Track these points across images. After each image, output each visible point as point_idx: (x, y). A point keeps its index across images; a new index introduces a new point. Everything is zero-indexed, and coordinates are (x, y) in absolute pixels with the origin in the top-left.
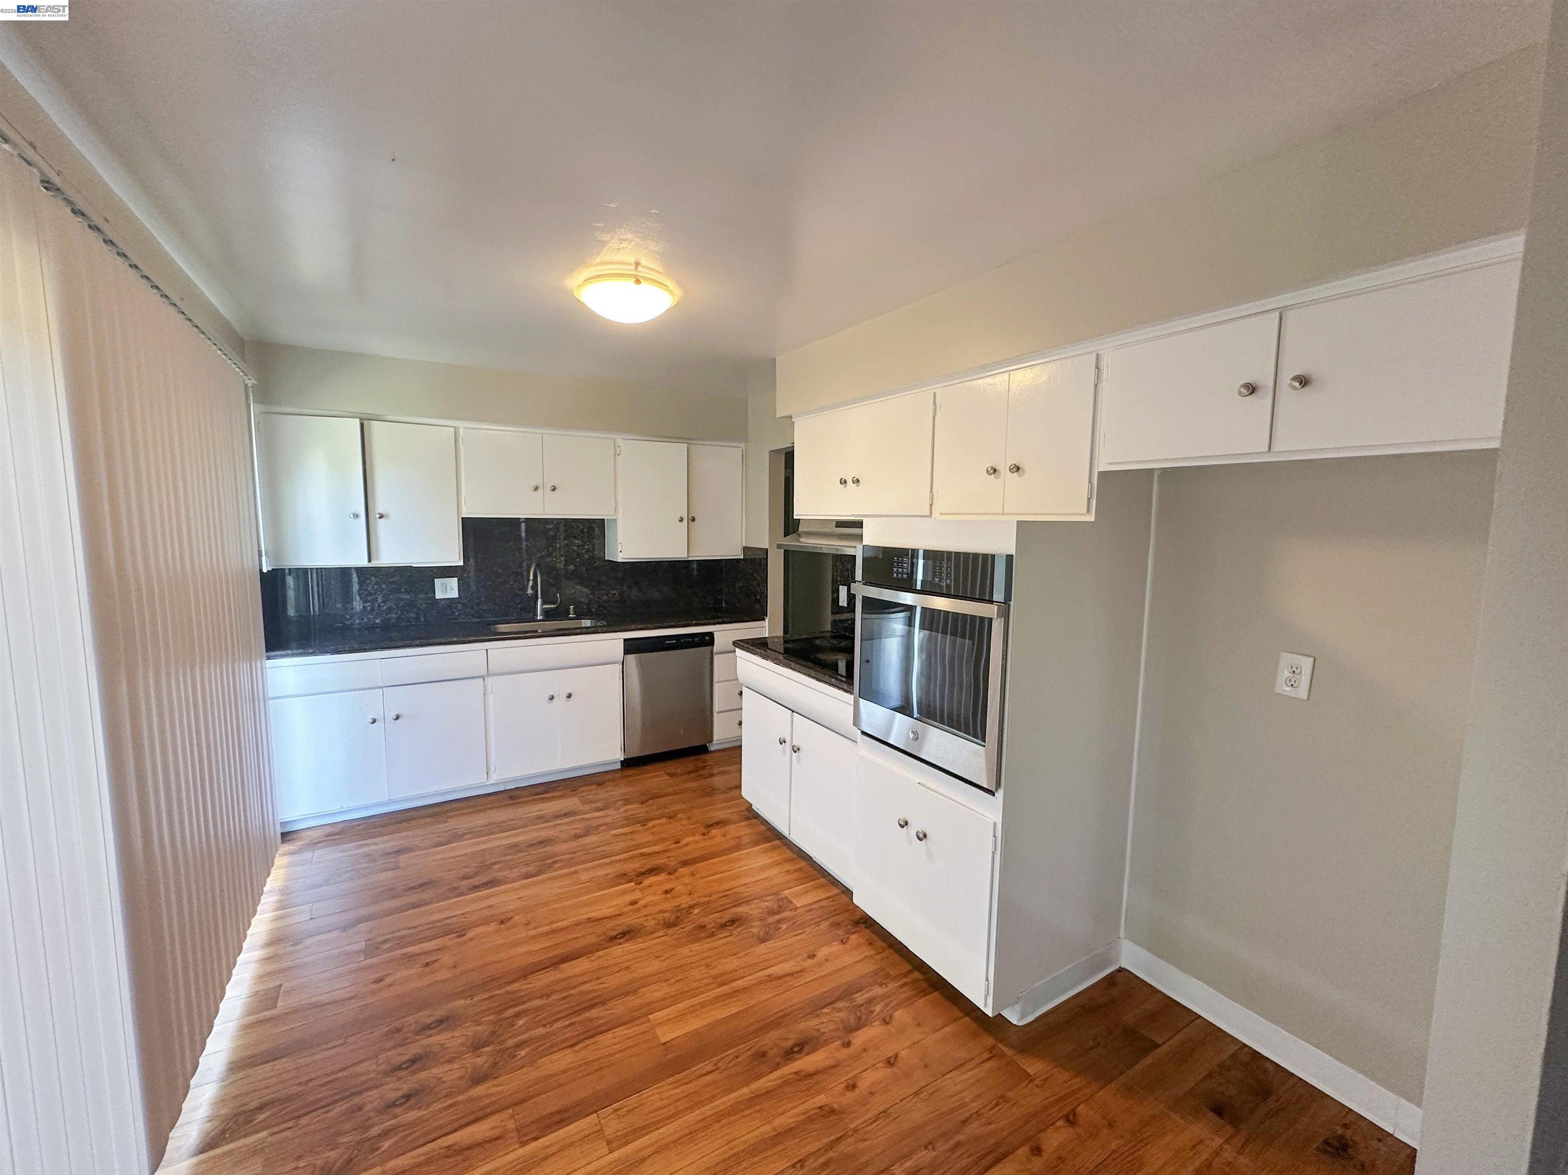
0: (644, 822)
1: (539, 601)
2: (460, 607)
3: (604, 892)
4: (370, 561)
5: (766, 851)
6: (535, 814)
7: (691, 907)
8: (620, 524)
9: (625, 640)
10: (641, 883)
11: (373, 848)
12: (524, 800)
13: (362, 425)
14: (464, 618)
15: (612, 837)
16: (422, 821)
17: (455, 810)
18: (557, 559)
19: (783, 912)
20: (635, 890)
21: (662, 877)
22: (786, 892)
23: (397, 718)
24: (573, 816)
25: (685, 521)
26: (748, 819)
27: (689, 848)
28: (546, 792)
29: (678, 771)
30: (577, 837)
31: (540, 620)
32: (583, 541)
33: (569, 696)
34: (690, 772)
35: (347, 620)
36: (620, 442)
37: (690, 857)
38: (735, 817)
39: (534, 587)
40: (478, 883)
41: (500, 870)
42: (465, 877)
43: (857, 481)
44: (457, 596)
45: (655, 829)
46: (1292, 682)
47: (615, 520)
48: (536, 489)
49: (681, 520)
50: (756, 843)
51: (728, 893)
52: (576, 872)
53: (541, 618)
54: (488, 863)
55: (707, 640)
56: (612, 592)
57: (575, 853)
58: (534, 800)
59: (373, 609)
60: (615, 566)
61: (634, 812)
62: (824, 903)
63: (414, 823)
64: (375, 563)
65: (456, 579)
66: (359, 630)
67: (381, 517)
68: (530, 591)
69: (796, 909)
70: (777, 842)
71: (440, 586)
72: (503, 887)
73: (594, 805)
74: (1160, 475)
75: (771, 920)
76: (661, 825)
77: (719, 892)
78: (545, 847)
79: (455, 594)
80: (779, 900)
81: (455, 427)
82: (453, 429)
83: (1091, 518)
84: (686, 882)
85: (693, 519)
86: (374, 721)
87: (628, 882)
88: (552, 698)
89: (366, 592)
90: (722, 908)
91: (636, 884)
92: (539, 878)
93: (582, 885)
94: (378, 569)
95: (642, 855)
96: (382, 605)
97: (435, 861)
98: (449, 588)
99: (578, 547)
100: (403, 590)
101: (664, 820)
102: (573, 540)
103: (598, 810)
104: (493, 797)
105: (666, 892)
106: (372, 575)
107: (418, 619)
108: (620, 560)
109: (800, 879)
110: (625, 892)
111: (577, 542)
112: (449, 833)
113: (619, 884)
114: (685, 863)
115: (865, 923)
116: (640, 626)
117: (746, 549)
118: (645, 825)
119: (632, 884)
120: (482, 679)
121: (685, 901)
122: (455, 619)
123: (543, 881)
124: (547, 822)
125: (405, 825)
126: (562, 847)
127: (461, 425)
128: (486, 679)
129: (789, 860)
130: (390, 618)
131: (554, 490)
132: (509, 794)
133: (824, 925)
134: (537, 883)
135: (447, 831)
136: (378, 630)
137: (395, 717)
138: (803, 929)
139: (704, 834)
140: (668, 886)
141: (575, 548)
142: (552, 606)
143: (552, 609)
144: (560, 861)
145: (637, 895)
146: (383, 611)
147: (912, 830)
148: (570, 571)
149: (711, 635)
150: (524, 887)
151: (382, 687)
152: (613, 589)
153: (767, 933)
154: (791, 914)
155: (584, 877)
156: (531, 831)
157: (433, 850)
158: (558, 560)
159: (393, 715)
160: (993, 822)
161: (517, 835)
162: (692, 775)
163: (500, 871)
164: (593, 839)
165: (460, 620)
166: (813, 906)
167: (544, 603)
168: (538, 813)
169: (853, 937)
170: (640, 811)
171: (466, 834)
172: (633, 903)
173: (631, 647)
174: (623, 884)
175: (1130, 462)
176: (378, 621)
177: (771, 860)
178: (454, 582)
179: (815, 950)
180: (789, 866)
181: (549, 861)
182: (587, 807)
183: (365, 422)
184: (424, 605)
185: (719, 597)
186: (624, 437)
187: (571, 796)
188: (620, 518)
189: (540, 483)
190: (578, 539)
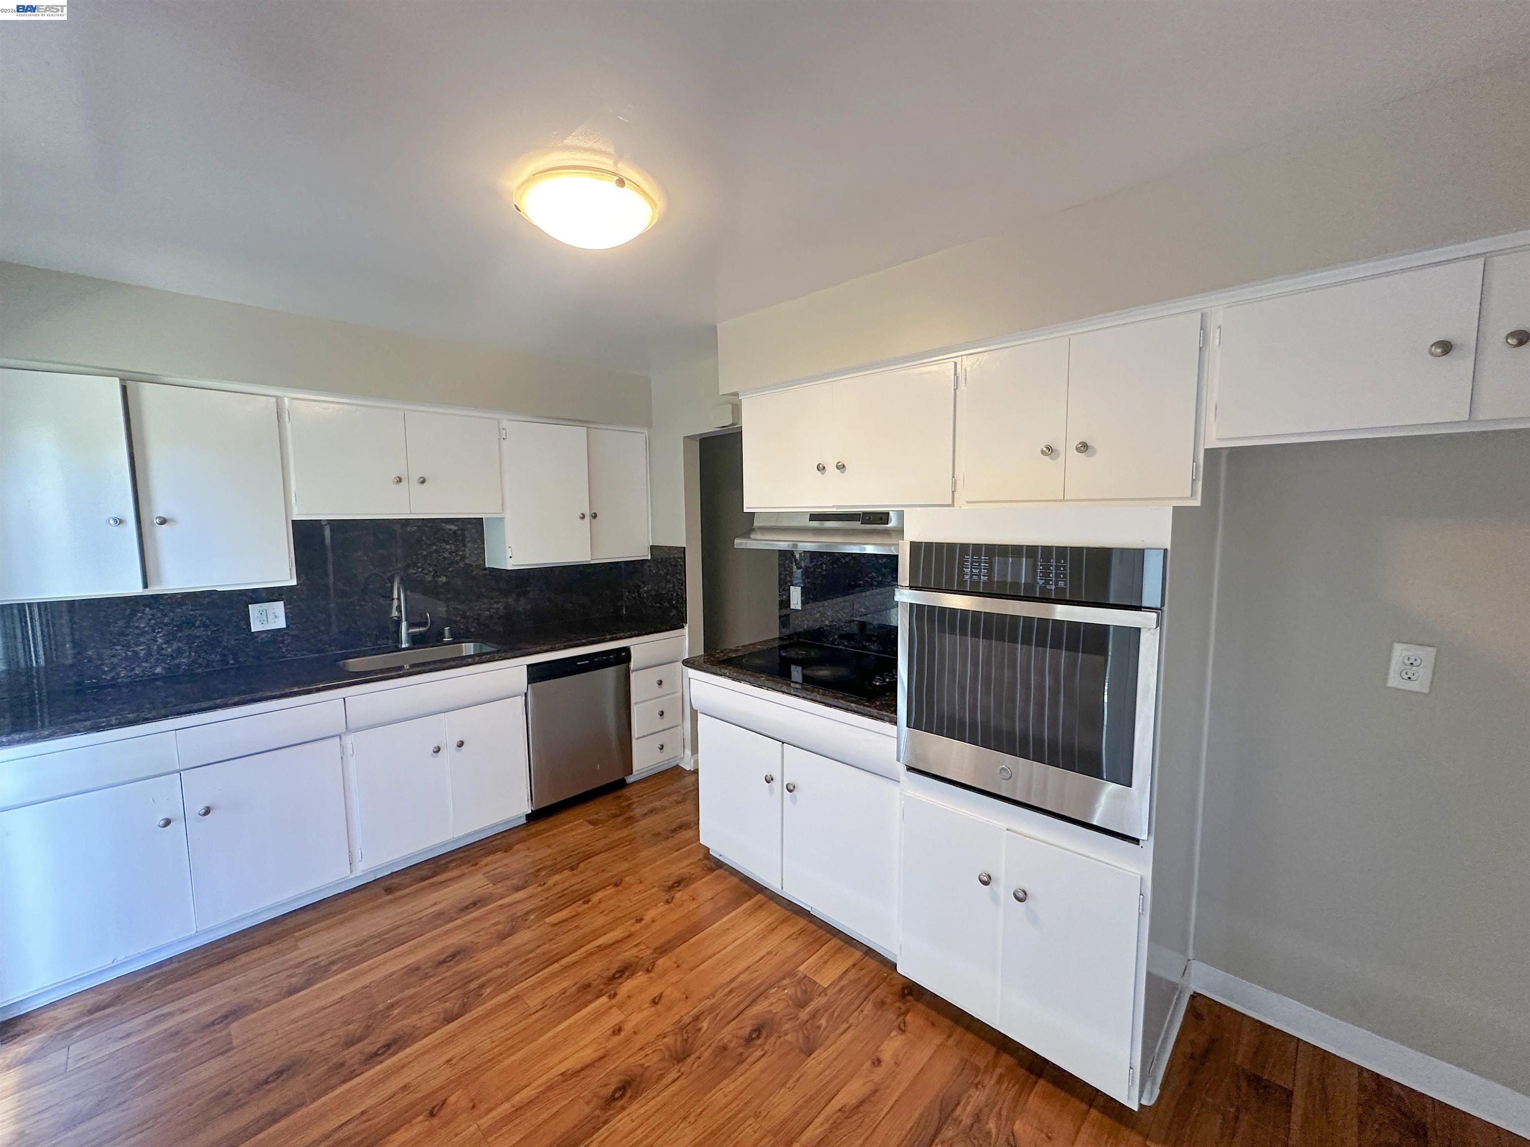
0: (585, 898)
1: (404, 625)
2: (288, 640)
3: (571, 1020)
4: (146, 586)
5: (751, 913)
6: (430, 911)
7: (696, 1019)
8: (508, 525)
9: (528, 666)
10: (615, 995)
11: (180, 1018)
12: (407, 891)
13: (124, 390)
14: (296, 655)
15: (550, 929)
16: (255, 954)
17: (305, 925)
18: (423, 569)
19: (812, 1000)
20: (610, 1008)
21: (640, 979)
22: (801, 968)
23: (207, 811)
24: (483, 906)
25: (587, 518)
26: (711, 870)
27: (655, 927)
28: (435, 874)
29: (602, 816)
30: (503, 937)
31: (405, 649)
32: (456, 546)
33: (461, 744)
34: (615, 816)
35: (105, 673)
36: (505, 423)
37: (664, 939)
38: (696, 871)
39: (399, 608)
40: (373, 1049)
41: (402, 1016)
42: (351, 1042)
43: (841, 467)
44: (285, 626)
45: (603, 906)
46: (1410, 675)
47: (502, 519)
48: (400, 480)
49: (583, 517)
50: (735, 903)
51: (733, 985)
52: (516, 998)
53: (407, 645)
54: (381, 1007)
55: (622, 657)
56: (495, 606)
57: (507, 964)
58: (422, 889)
59: (149, 654)
60: (498, 574)
61: (567, 885)
62: (851, 976)
63: (244, 959)
64: (152, 590)
65: (282, 603)
66: (127, 685)
67: (163, 522)
68: (395, 613)
69: (825, 990)
70: (759, 897)
71: (257, 614)
72: (416, 1046)
73: (509, 883)
74: (1228, 455)
75: (804, 1015)
76: (611, 897)
77: (723, 986)
78: (459, 962)
79: (281, 623)
80: (799, 982)
81: (277, 397)
82: (273, 400)
83: (1197, 503)
84: (674, 980)
85: (595, 516)
86: (168, 822)
87: (598, 997)
88: (438, 750)
89: (136, 631)
90: (735, 1012)
91: (609, 997)
92: (467, 1017)
93: (534, 1017)
94: (156, 598)
95: (601, 948)
96: (164, 646)
97: (294, 1021)
98: (271, 617)
99: (451, 553)
100: (198, 623)
101: (610, 890)
102: (444, 545)
103: (518, 889)
104: (358, 895)
105: (655, 1002)
106: (146, 606)
107: (224, 661)
108: (509, 568)
109: (810, 944)
110: (598, 1016)
111: (448, 547)
112: (305, 966)
113: (586, 1005)
114: (662, 951)
115: (910, 994)
116: (546, 648)
117: (653, 548)
118: (588, 901)
119: (604, 999)
120: (337, 739)
121: (684, 1012)
122: (283, 657)
123: (476, 1021)
124: (452, 920)
125: (228, 966)
126: (486, 958)
127: (287, 396)
128: (344, 737)
129: (786, 920)
130: (178, 666)
131: (423, 482)
132: (384, 884)
133: (868, 1007)
134: (465, 1029)
135: (298, 966)
136: (159, 683)
137: (203, 812)
138: (846, 1020)
139: (668, 902)
140: (654, 992)
141: (446, 555)
142: (422, 629)
143: (421, 634)
144: (490, 981)
145: (616, 1017)
146: (168, 656)
147: (1004, 888)
148: (440, 584)
149: (627, 650)
150: (451, 1039)
151: (179, 772)
152: (498, 603)
153: (807, 1038)
154: (822, 1000)
155: (534, 1001)
156: (433, 939)
157: (284, 1002)
158: (425, 572)
159: (201, 808)
160: (1139, 877)
161: (411, 951)
162: (620, 819)
163: (404, 1018)
164: (523, 937)
165: (291, 656)
166: (842, 983)
167: (410, 625)
168: (433, 909)
169: (909, 1018)
170: (573, 881)
171: (333, 963)
172: (617, 1031)
173: (537, 674)
174: (591, 1002)
175: (1234, 439)
176: (158, 670)
177: (763, 925)
178: (279, 608)
179: (876, 1051)
180: (787, 930)
181: (473, 986)
182: (500, 889)
183: (129, 384)
184: (233, 642)
185: (619, 604)
186: (509, 417)
187: (471, 874)
188: (508, 516)
189: (403, 474)
190: (448, 544)
